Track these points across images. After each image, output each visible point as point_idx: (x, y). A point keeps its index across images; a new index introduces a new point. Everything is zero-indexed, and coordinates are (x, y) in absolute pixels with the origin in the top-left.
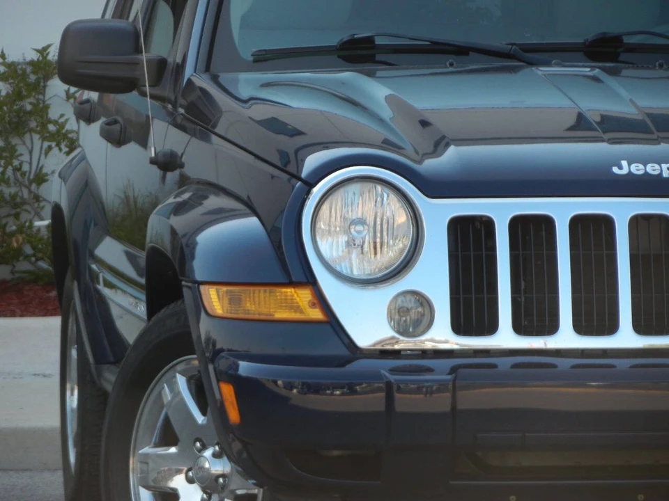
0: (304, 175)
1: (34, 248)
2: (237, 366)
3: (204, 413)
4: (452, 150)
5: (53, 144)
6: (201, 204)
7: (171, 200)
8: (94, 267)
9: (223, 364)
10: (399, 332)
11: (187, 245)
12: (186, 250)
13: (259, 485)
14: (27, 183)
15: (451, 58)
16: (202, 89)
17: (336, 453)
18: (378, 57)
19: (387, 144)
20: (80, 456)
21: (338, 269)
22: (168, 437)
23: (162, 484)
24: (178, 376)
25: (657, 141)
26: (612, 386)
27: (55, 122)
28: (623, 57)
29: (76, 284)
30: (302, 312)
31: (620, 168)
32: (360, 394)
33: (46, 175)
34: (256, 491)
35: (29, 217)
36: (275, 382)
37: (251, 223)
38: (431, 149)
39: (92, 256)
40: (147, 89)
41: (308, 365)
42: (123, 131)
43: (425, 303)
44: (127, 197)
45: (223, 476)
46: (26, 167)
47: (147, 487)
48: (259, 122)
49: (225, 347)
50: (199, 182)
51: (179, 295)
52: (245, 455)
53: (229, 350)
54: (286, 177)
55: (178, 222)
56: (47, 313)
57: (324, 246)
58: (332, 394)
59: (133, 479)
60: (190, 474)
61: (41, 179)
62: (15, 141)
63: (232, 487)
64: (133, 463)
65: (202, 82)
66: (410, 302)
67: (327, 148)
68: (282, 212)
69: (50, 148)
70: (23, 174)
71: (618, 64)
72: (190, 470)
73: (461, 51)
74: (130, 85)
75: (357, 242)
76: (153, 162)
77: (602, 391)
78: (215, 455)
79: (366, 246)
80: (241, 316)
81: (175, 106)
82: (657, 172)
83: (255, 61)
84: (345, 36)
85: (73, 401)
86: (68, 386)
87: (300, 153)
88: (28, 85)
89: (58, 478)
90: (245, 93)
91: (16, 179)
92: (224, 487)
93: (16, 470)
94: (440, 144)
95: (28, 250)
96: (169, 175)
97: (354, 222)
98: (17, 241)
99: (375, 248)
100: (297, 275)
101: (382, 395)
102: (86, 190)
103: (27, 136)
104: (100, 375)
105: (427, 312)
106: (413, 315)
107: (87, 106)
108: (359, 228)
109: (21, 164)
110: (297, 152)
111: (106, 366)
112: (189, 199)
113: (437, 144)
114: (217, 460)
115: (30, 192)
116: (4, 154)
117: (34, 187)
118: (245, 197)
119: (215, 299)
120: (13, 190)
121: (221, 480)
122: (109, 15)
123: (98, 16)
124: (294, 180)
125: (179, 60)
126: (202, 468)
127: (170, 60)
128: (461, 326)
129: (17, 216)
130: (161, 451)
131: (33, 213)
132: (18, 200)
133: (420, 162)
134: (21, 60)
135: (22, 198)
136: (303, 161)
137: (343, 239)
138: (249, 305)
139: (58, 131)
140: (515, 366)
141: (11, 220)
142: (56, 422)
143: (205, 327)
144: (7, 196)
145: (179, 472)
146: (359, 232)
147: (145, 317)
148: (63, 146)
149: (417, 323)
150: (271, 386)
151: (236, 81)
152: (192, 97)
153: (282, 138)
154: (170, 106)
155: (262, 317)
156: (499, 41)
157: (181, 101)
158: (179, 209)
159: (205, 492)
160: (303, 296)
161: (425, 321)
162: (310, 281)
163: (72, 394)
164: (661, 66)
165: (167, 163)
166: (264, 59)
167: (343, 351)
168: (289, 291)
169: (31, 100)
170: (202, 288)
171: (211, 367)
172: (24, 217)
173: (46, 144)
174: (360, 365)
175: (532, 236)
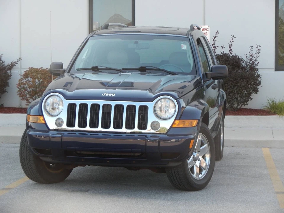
0: (45, 94)
10: (57, 126)
28: (146, 71)
30: (41, 121)
31: (104, 94)
32: (46, 137)
43: (62, 120)
82: (111, 95)
101: (49, 138)
128: (68, 125)
162: (42, 115)
167: (47, 129)
168: (40, 117)
170: (28, 116)
174: (50, 132)
175: (83, 107)
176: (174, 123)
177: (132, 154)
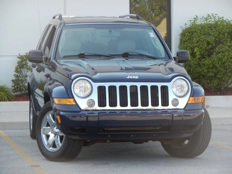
0: (72, 78)
1: (25, 89)
2: (60, 113)
3: (54, 121)
4: (98, 74)
5: (29, 70)
6: (54, 84)
7: (48, 83)
8: (35, 94)
9: (57, 112)
10: (89, 106)
11: (51, 91)
12: (51, 92)
13: (64, 134)
14: (24, 77)
15: (98, 57)
16: (54, 63)
17: (78, 128)
18: (85, 57)
19: (87, 73)
20: (33, 127)
21: (78, 95)
22: (48, 125)
23: (47, 134)
24: (50, 114)
25: (134, 72)
26: (126, 116)
27: (29, 66)
28: (129, 57)
29: (32, 96)
30: (71, 103)
31: (128, 77)
32: (82, 117)
33: (27, 75)
34: (64, 135)
35: (24, 83)
36: (67, 115)
37: (62, 87)
38: (94, 74)
39: (35, 92)
40: (44, 62)
41: (72, 112)
42: (40, 70)
43: (93, 101)
44: (41, 81)
45: (58, 132)
46: (24, 74)
47: (44, 134)
48: (64, 69)
49: (58, 109)
50: (53, 80)
51: (50, 100)
52: (61, 128)
53: (59, 110)
54: (69, 79)
55: (50, 87)
56: (27, 100)
57: (76, 91)
58: (77, 118)
59: (42, 133)
60: (52, 132)
61: (26, 76)
62: (22, 69)
63: (59, 134)
64: (42, 130)
65: (54, 61)
66: (91, 101)
67: (76, 74)
68: (68, 85)
69: (28, 71)
70: (23, 75)
71: (128, 58)
72: (52, 131)
73: (100, 56)
74: (41, 62)
75: (81, 90)
76: (45, 76)
77: (125, 116)
78: (56, 128)
79: (83, 91)
80: (61, 104)
81: (49, 66)
82: (135, 78)
83: (63, 58)
84: (79, 53)
85: (32, 117)
86: (31, 115)
87: (71, 75)
88: (24, 59)
89: (29, 131)
90: (61, 63)
91: (22, 76)
92: (58, 134)
93: (22, 129)
94: (96, 73)
95: (24, 89)
96: (48, 78)
97: (81, 87)
98: (22, 87)
99: (85, 91)
100: (71, 96)
101: (86, 117)
102: (34, 80)
103: (24, 69)
104: (36, 113)
105: (94, 103)
106: (91, 103)
107: (34, 65)
108: (82, 88)
109: (23, 74)
110: (70, 74)
111: (37, 111)
112: (52, 82)
113: (95, 73)
114: (57, 129)
115: (25, 79)
116: (20, 72)
117: (25, 78)
118: (61, 82)
119: (56, 101)
120: (21, 78)
121: (57, 133)
122: (37, 49)
123: (35, 49)
124: (70, 80)
125: (50, 57)
126: (54, 131)
127: (48, 57)
128: (100, 105)
129: (22, 83)
130: (47, 128)
131: (25, 82)
132: (22, 80)
133: (92, 76)
134: (23, 55)
135: (23, 80)
136: (72, 76)
137: (79, 90)
138: (62, 102)
139: (29, 68)
140: (109, 112)
141: (21, 84)
142: (29, 121)
143: (54, 106)
144: (20, 79)
145: (50, 131)
146: (82, 89)
147: (44, 103)
148: (30, 71)
149: (92, 105)
150: (66, 116)
151: (60, 61)
152: (52, 64)
153: (68, 72)
154: (48, 66)
155: (65, 104)
156: (107, 54)
157: (50, 65)
158: (50, 84)
159: (55, 135)
160: (72, 100)
161: (94, 104)
162: (73, 97)
163: (31, 116)
164: (135, 58)
165: (48, 76)
166: (65, 57)
167: (79, 110)
168: (69, 99)
169: (25, 62)
170: (54, 99)
171: (55, 113)
172: (23, 83)
173: (27, 70)
174: (82, 112)
175: (112, 89)
176: (189, 100)
177: (153, 128)
